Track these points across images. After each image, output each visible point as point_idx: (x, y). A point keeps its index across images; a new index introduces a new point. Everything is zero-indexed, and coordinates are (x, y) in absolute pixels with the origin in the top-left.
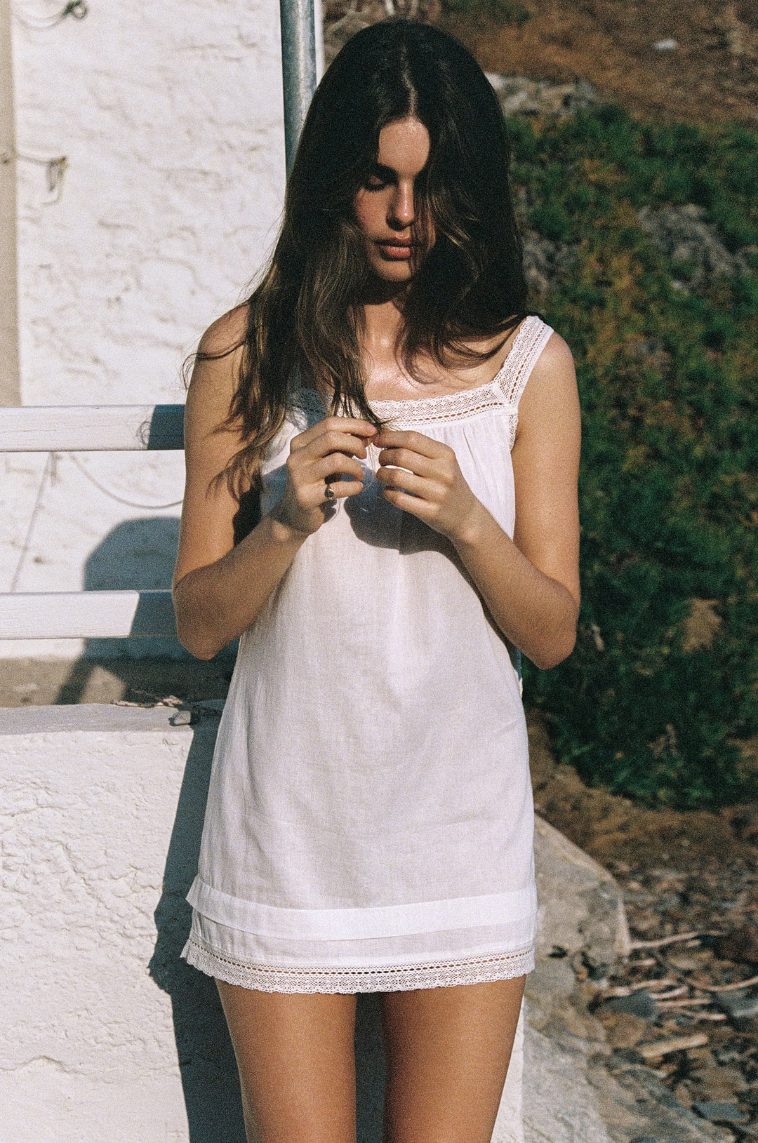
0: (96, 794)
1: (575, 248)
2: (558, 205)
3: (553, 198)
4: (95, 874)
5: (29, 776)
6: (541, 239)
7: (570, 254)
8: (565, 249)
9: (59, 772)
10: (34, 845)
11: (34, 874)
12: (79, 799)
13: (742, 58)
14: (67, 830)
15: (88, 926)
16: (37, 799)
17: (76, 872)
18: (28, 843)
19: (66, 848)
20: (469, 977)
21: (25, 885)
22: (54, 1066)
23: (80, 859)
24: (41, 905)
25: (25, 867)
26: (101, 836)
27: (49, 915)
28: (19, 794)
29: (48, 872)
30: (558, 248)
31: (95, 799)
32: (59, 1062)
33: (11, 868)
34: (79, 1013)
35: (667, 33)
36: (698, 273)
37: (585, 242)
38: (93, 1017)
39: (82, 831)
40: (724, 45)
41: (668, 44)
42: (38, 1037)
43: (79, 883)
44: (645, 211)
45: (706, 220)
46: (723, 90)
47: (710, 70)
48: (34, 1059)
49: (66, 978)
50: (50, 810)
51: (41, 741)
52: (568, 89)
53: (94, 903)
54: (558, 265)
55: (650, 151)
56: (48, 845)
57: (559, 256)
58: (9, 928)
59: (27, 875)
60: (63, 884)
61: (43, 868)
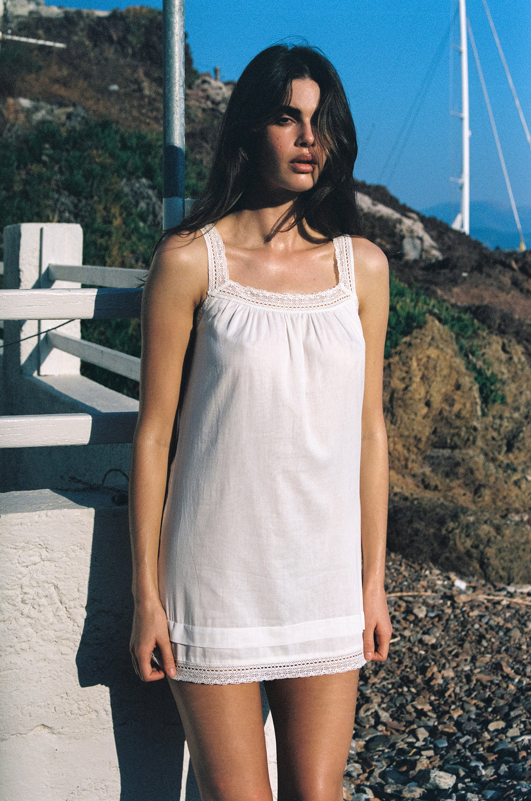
0: (74, 551)
1: (90, 202)
2: (79, 176)
3: (75, 172)
4: (72, 604)
5: (38, 540)
6: (69, 196)
7: (87, 205)
8: (84, 202)
9: (54, 537)
10: (39, 586)
11: (39, 605)
12: (65, 555)
13: (149, 97)
14: (57, 576)
15: (68, 639)
16: (41, 555)
17: (61, 603)
18: (35, 584)
19: (56, 587)
20: (342, 668)
21: (33, 613)
22: (47, 730)
23: (64, 595)
24: (42, 626)
25: (33, 601)
26: (76, 579)
27: (46, 632)
28: (31, 552)
29: (46, 604)
30: (80, 201)
31: (73, 555)
32: (50, 728)
33: (26, 602)
34: (62, 696)
35: (114, 82)
36: (151, 217)
37: (96, 198)
38: (70, 698)
39: (65, 576)
40: (140, 90)
41: (115, 87)
42: (40, 712)
43: (63, 611)
44: (124, 180)
45: (152, 187)
46: (143, 114)
47: (135, 103)
48: (37, 726)
49: (56, 673)
50: (48, 562)
51: (44, 517)
52: (70, 109)
53: (71, 623)
54: (81, 210)
55: (124, 147)
56: (47, 585)
57: (80, 205)
58: (24, 642)
59: (35, 606)
60: (54, 611)
61: (44, 601)
